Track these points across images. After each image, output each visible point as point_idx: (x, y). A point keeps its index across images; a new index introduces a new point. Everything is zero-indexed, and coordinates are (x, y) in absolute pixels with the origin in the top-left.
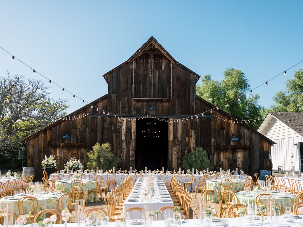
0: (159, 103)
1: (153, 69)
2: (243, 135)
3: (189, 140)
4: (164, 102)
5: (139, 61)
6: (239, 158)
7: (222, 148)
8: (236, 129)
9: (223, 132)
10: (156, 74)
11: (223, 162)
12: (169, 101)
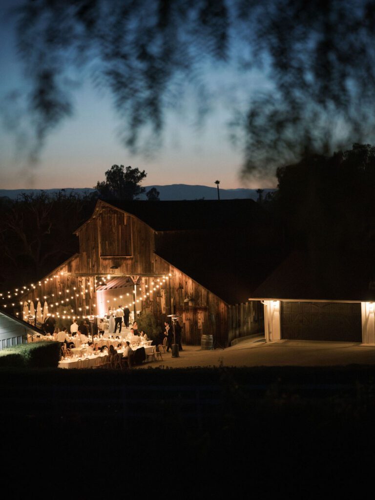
0: (123, 261)
1: (116, 224)
2: (200, 294)
3: (160, 300)
4: (127, 259)
5: (103, 216)
6: (200, 319)
7: (184, 309)
8: (194, 288)
9: (182, 291)
10: (119, 231)
11: (185, 324)
12: (132, 259)
